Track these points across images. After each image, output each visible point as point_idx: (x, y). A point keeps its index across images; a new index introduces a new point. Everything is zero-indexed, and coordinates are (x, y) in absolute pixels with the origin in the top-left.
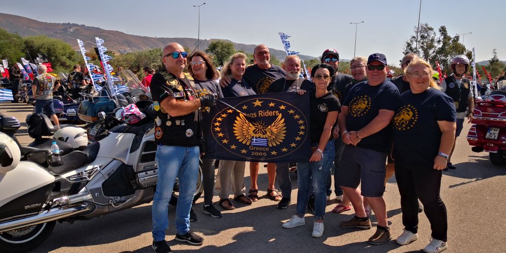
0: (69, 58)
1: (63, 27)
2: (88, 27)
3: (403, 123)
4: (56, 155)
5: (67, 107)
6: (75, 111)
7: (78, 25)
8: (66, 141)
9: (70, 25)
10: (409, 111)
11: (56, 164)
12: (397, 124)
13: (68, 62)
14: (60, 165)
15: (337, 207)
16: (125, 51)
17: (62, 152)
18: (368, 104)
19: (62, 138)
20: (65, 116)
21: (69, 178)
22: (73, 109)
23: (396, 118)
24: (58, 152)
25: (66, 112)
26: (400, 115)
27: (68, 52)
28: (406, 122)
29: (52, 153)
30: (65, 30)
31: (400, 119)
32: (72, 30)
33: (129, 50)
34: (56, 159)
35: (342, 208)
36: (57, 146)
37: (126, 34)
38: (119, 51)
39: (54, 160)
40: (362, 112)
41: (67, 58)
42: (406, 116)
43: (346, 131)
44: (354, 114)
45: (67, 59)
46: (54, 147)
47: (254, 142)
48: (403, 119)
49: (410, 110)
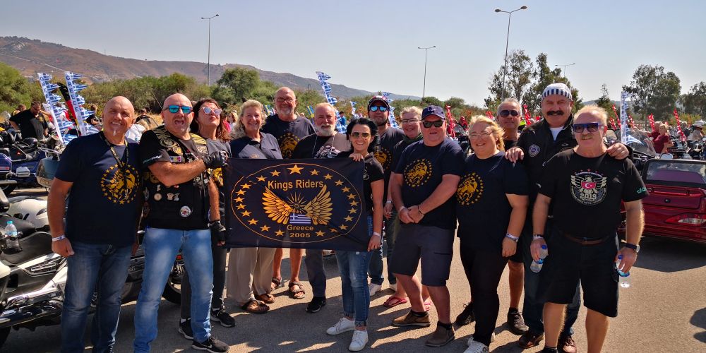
0: (16, 89)
1: (6, 43)
2: (44, 43)
3: (466, 196)
4: (13, 239)
5: (16, 165)
6: (28, 170)
7: (28, 40)
8: (25, 218)
9: (16, 40)
10: (473, 181)
11: (12, 251)
12: (461, 198)
13: (14, 95)
14: (18, 252)
15: (390, 299)
16: (100, 79)
17: (20, 234)
18: (428, 170)
19: (19, 214)
20: (13, 177)
21: (29, 269)
22: (26, 168)
23: (459, 190)
24: (15, 234)
25: (15, 171)
26: (464, 186)
27: (14, 80)
28: (470, 195)
29: (6, 236)
30: (9, 47)
31: (464, 191)
32: (19, 47)
33: (106, 78)
34: (12, 244)
35: (396, 301)
36: (13, 226)
37: (103, 55)
38: (91, 79)
39: (9, 245)
40: (423, 181)
41: (13, 88)
42: (471, 187)
43: (403, 207)
44: (412, 184)
45: (13, 91)
46: (10, 228)
47: (294, 220)
48: (466, 191)
49: (474, 179)
